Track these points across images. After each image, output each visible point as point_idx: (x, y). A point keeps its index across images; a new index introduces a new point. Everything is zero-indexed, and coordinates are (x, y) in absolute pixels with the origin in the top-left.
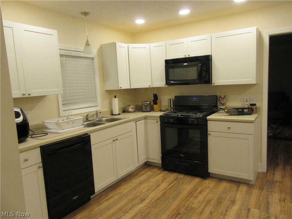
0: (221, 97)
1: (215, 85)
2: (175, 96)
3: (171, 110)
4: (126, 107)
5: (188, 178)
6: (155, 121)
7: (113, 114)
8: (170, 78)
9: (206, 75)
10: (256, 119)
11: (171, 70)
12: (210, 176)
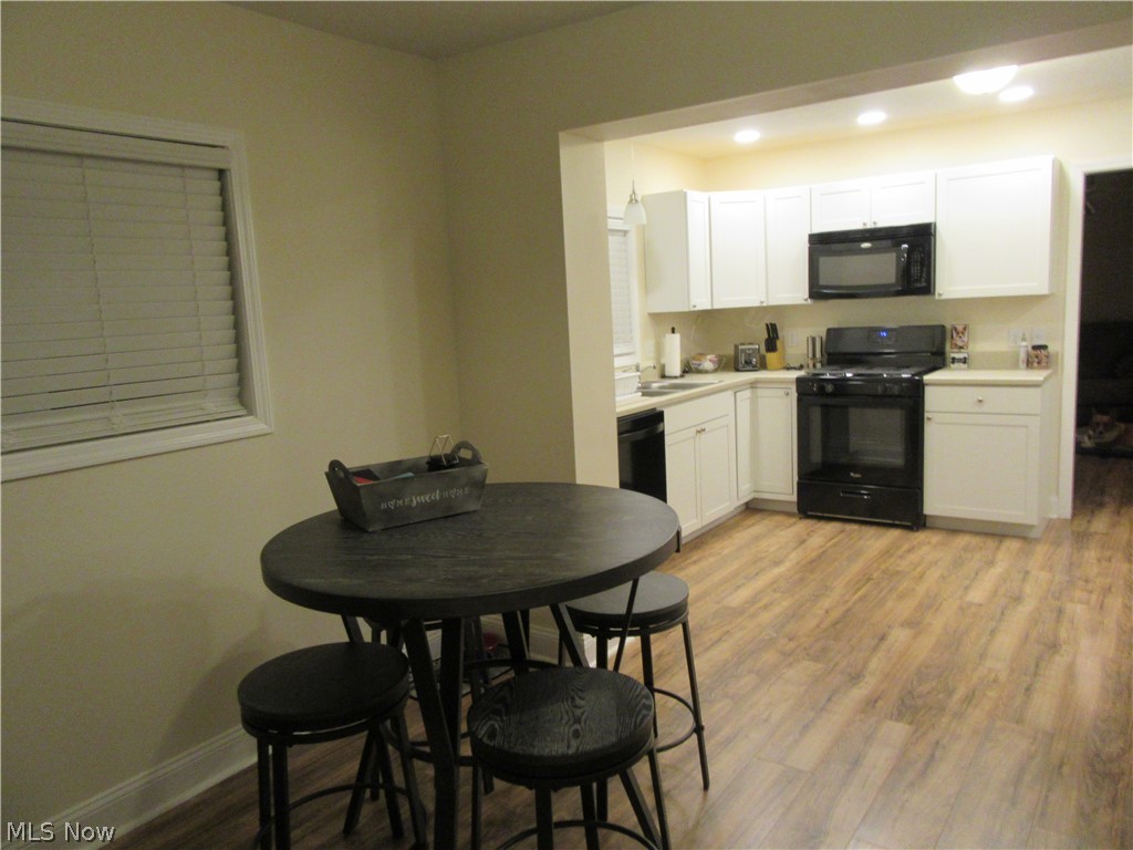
0: (956, 329)
1: (943, 297)
2: (829, 330)
3: (814, 366)
4: (694, 359)
5: (871, 531)
6: (781, 392)
7: (667, 374)
8: (822, 282)
9: (921, 272)
10: (1046, 379)
11: (824, 262)
12: (928, 524)
